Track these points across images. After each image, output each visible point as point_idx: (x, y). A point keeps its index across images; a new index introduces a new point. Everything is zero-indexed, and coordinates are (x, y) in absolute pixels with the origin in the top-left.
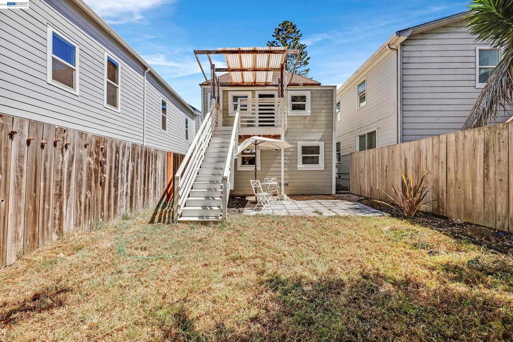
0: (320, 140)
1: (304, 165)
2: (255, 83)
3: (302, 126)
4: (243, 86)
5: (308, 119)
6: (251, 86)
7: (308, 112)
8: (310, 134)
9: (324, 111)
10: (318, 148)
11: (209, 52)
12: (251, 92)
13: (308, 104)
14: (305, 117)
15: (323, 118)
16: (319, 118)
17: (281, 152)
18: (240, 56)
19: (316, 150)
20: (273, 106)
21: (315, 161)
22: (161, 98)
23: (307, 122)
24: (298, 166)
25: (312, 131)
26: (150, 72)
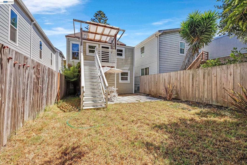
0: (128, 70)
1: (122, 81)
2: (100, 40)
3: (121, 63)
4: (94, 41)
5: (124, 60)
6: (98, 42)
7: (123, 57)
8: (125, 67)
9: (130, 57)
10: (127, 73)
11: (82, 22)
12: (98, 45)
13: (123, 53)
14: (122, 59)
15: (129, 60)
16: (128, 60)
17: (115, 74)
18: (97, 27)
19: (126, 74)
20: (108, 53)
21: (126, 79)
22: (40, 40)
23: (123, 62)
24: (120, 81)
25: (125, 65)
26: (34, 24)
